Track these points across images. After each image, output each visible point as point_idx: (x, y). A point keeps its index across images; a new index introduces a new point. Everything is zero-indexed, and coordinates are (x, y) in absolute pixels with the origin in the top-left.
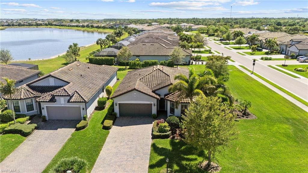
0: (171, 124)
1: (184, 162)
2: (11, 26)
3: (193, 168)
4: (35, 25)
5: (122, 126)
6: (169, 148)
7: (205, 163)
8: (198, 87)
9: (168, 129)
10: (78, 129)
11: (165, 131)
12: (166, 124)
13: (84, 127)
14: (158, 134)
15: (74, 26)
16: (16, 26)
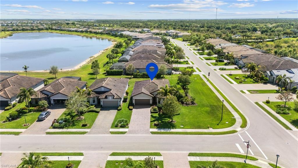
0: (158, 108)
1: (163, 120)
2: (15, 31)
3: (166, 122)
4: (37, 30)
5: (137, 109)
6: (158, 116)
7: (171, 120)
8: (169, 92)
9: (158, 109)
10: (118, 110)
11: (156, 110)
12: (157, 107)
13: (121, 109)
14: (153, 111)
15: (73, 31)
16: (20, 30)
